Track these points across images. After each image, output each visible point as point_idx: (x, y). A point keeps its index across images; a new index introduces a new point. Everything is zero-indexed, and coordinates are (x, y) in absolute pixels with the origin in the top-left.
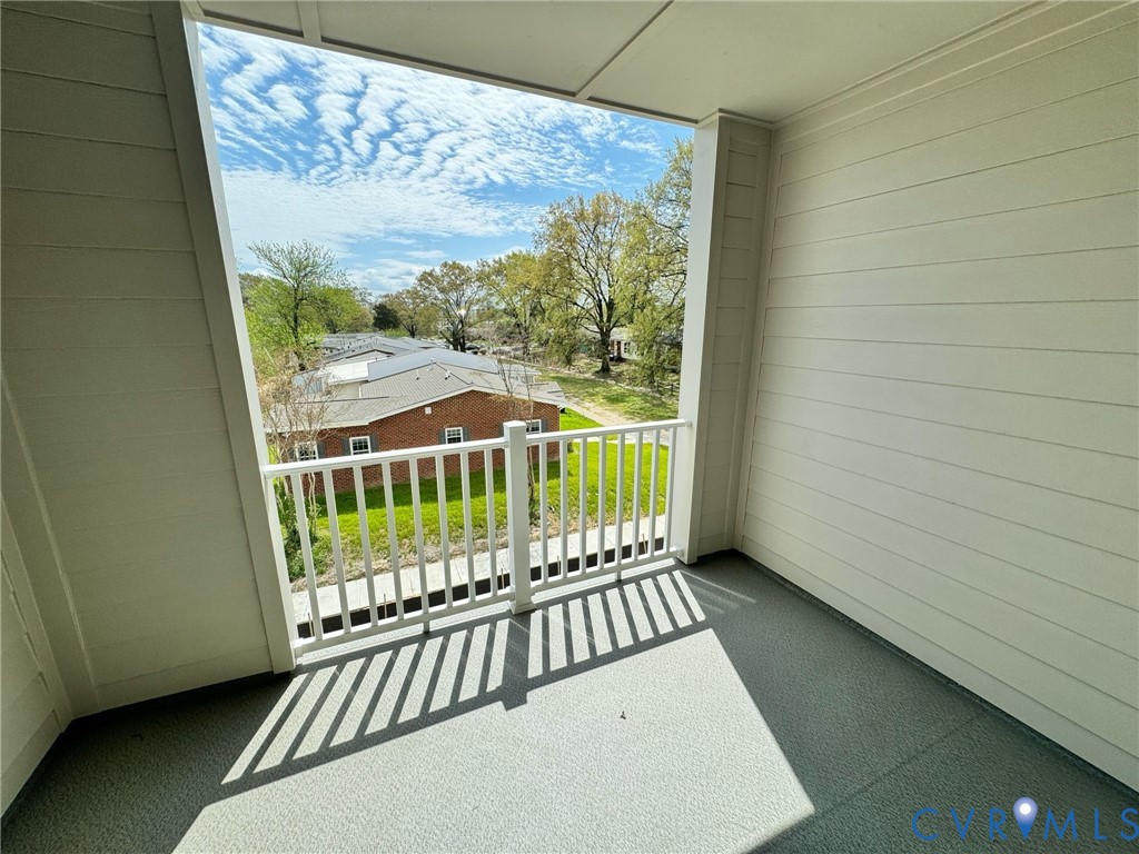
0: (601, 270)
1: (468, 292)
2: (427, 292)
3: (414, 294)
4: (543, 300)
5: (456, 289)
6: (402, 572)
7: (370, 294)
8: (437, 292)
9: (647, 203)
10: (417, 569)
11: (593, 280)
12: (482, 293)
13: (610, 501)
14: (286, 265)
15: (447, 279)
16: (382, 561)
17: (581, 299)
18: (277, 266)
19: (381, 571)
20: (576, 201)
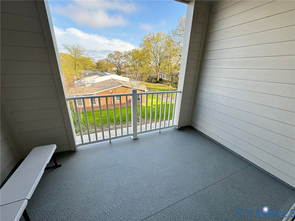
0: (158, 55)
1: (122, 60)
2: (110, 59)
3: (107, 60)
4: (141, 63)
5: (118, 59)
6: (104, 132)
7: (95, 60)
8: (113, 59)
9: (171, 35)
10: (108, 131)
11: (155, 57)
12: (125, 60)
13: (158, 116)
14: (72, 50)
15: (116, 56)
16: (99, 129)
17: (152, 62)
18: (70, 50)
19: (99, 131)
20: (152, 34)
